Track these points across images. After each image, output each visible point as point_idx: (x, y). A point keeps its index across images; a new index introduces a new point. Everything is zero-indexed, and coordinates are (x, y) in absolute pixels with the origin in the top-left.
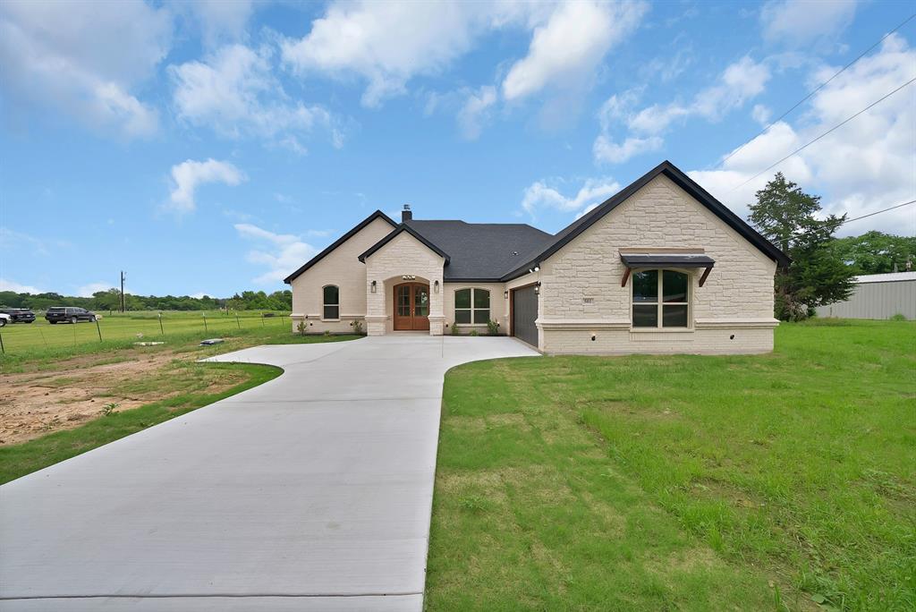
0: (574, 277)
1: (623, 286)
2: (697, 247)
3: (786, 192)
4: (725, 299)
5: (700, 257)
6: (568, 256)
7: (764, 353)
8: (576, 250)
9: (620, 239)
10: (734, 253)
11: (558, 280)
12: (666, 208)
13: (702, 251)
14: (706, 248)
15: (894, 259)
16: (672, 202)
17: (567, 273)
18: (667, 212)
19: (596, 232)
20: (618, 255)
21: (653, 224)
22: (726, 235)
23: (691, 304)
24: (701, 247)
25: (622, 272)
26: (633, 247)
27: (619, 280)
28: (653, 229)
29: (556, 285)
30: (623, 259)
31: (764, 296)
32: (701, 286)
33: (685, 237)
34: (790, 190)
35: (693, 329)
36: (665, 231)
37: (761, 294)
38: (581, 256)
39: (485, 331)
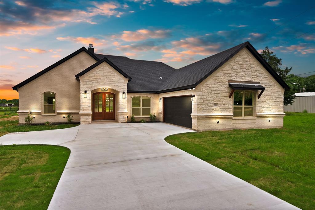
0: (210, 93)
1: (230, 98)
2: (257, 81)
3: (270, 56)
4: (267, 104)
5: (259, 86)
6: (208, 83)
7: (280, 127)
8: (211, 80)
9: (229, 76)
10: (270, 84)
11: (204, 94)
12: (247, 63)
13: (259, 83)
14: (261, 82)
15: (299, 86)
16: (249, 60)
17: (207, 91)
18: (247, 65)
19: (219, 72)
20: (228, 83)
21: (242, 70)
22: (267, 77)
23: (255, 106)
24: (259, 81)
25: (230, 91)
26: (234, 80)
27: (228, 95)
28: (241, 72)
29: (203, 97)
30: (230, 86)
31: (280, 103)
32: (258, 98)
33: (254, 76)
34: (271, 55)
35: (256, 118)
36: (246, 73)
37: (279, 102)
38: (213, 83)
39: (148, 120)
